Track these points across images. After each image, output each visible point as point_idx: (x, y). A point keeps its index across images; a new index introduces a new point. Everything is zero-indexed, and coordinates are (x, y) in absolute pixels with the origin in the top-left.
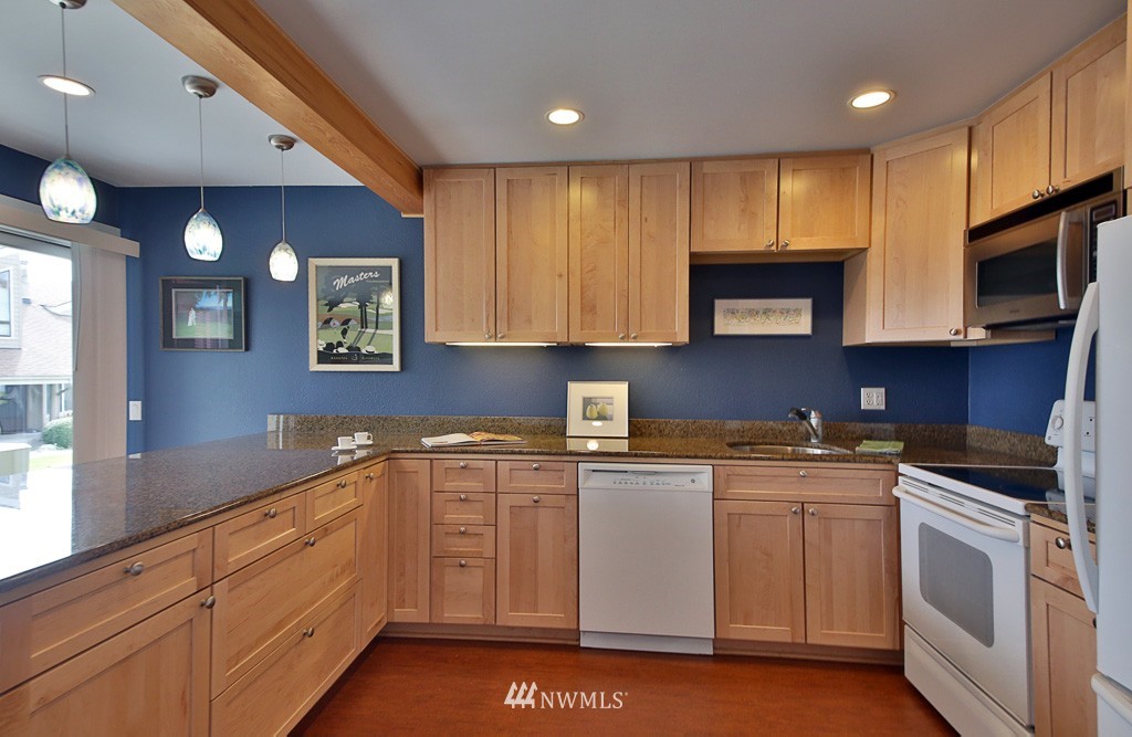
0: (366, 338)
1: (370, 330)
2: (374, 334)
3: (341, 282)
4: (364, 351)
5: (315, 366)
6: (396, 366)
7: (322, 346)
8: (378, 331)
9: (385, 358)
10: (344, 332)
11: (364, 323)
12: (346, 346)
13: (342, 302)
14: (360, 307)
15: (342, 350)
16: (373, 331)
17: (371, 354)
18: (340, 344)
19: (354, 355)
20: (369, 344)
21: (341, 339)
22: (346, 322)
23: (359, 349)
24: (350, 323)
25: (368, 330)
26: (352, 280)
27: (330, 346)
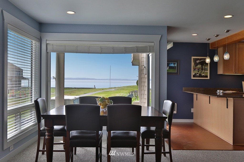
0: (202, 73)
1: (203, 71)
2: (204, 72)
3: (198, 61)
4: (202, 75)
5: (192, 78)
6: (209, 78)
7: (194, 74)
8: (205, 71)
9: (207, 77)
10: (198, 71)
11: (202, 70)
12: (199, 74)
13: (198, 65)
14: (201, 66)
15: (198, 75)
16: (204, 71)
17: (204, 76)
18: (197, 74)
19: (200, 76)
20: (203, 74)
21: (198, 73)
22: (199, 69)
23: (201, 75)
24: (200, 70)
26: (200, 61)
27: (195, 74)
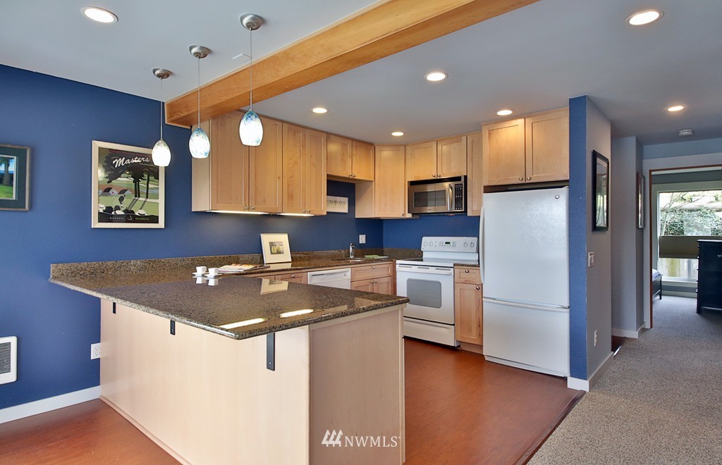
0: (138, 204)
1: (142, 199)
2: (145, 201)
3: (119, 162)
4: (137, 214)
5: (95, 224)
6: (161, 224)
7: (102, 207)
8: (148, 200)
9: (154, 219)
10: (121, 199)
11: (137, 193)
12: (123, 209)
13: (120, 177)
14: (134, 181)
15: (118, 212)
16: (144, 199)
17: (143, 216)
18: (118, 208)
19: (130, 216)
20: (141, 209)
21: (118, 204)
22: (123, 192)
23: (133, 212)
24: (126, 193)
25: (140, 199)
26: (128, 161)
27: (109, 209)
